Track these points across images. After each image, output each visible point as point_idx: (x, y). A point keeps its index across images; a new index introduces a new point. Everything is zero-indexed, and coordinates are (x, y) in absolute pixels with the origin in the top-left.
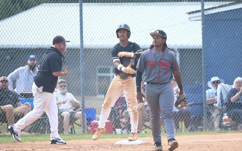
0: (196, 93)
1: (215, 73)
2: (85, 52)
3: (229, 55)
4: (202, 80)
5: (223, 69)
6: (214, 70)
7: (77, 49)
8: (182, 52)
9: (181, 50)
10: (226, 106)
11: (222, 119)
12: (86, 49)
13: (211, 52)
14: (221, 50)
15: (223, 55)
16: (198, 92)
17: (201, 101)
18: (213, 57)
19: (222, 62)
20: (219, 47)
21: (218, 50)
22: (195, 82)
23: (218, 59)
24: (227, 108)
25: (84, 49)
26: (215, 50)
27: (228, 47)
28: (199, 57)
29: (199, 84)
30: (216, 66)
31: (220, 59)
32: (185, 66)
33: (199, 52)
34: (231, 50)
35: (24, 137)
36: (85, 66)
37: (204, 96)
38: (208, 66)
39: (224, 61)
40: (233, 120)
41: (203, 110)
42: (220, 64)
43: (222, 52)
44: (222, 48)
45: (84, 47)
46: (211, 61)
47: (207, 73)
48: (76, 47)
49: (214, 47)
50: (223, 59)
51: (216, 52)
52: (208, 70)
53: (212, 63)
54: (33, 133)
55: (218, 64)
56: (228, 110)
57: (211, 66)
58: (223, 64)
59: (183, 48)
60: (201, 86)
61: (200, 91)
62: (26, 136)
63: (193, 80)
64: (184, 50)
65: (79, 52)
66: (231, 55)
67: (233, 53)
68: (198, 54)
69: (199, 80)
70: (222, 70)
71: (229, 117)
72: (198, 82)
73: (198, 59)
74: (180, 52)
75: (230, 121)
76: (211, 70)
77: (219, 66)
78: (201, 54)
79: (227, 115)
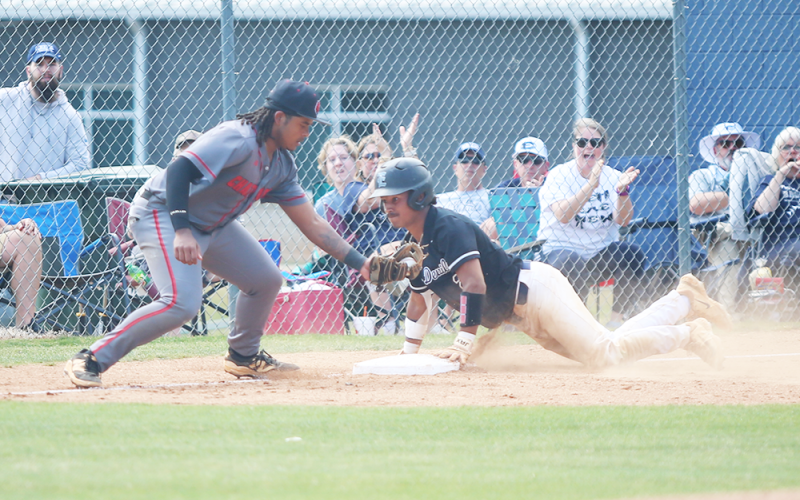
0: (652, 185)
1: (719, 108)
2: (238, 31)
3: (772, 40)
4: (672, 136)
5: (750, 93)
6: (716, 98)
7: (210, 22)
8: (600, 31)
9: (595, 22)
10: (762, 230)
11: (747, 281)
12: (243, 22)
13: (705, 30)
14: (742, 22)
15: (751, 41)
16: (656, 179)
17: (668, 212)
18: (714, 51)
19: (745, 66)
20: (736, 14)
21: (732, 23)
22: (647, 143)
23: (731, 57)
24: (764, 238)
25: (235, 22)
26: (721, 22)
27: (768, 13)
28: (663, 48)
29: (663, 151)
30: (726, 82)
31: (740, 58)
32: (610, 83)
33: (663, 31)
34: (781, 24)
35: (16, 348)
36: (239, 84)
37: (681, 194)
38: (695, 82)
39: (756, 66)
40: (786, 281)
41: (676, 247)
42: (740, 74)
43: (746, 31)
44: (746, 14)
45: (238, 14)
46: (705, 65)
47: (690, 108)
48: (205, 15)
49: (716, 13)
50: (750, 59)
51: (725, 31)
52: (695, 99)
53: (710, 73)
54: (50, 333)
55: (730, 75)
56: (768, 246)
57: (704, 83)
58: (751, 73)
59: (601, 15)
60: (668, 158)
61: (668, 177)
62: (23, 343)
63: (641, 135)
64: (605, 22)
65: (216, 30)
66: (782, 40)
67: (787, 33)
68: (658, 39)
69: (662, 135)
70: (746, 99)
71: (773, 273)
72: (657, 143)
73: (658, 57)
74: (590, 31)
75: (778, 288)
76: (705, 99)
77: (736, 82)
78: (670, 38)
79: (767, 265)
